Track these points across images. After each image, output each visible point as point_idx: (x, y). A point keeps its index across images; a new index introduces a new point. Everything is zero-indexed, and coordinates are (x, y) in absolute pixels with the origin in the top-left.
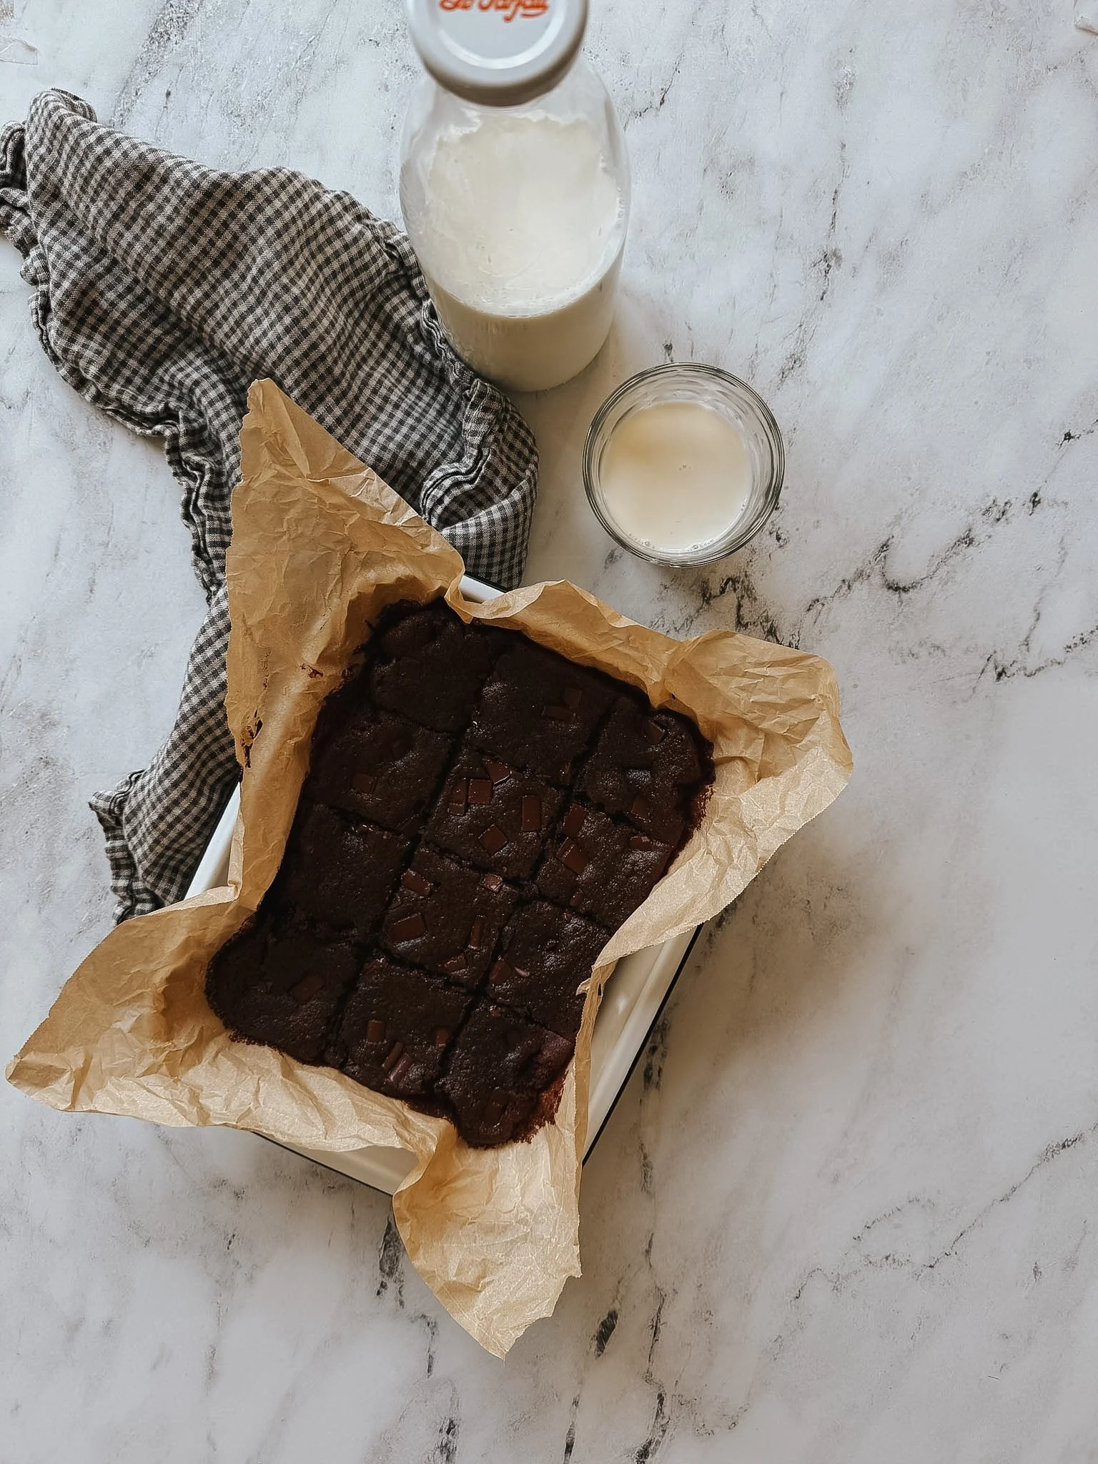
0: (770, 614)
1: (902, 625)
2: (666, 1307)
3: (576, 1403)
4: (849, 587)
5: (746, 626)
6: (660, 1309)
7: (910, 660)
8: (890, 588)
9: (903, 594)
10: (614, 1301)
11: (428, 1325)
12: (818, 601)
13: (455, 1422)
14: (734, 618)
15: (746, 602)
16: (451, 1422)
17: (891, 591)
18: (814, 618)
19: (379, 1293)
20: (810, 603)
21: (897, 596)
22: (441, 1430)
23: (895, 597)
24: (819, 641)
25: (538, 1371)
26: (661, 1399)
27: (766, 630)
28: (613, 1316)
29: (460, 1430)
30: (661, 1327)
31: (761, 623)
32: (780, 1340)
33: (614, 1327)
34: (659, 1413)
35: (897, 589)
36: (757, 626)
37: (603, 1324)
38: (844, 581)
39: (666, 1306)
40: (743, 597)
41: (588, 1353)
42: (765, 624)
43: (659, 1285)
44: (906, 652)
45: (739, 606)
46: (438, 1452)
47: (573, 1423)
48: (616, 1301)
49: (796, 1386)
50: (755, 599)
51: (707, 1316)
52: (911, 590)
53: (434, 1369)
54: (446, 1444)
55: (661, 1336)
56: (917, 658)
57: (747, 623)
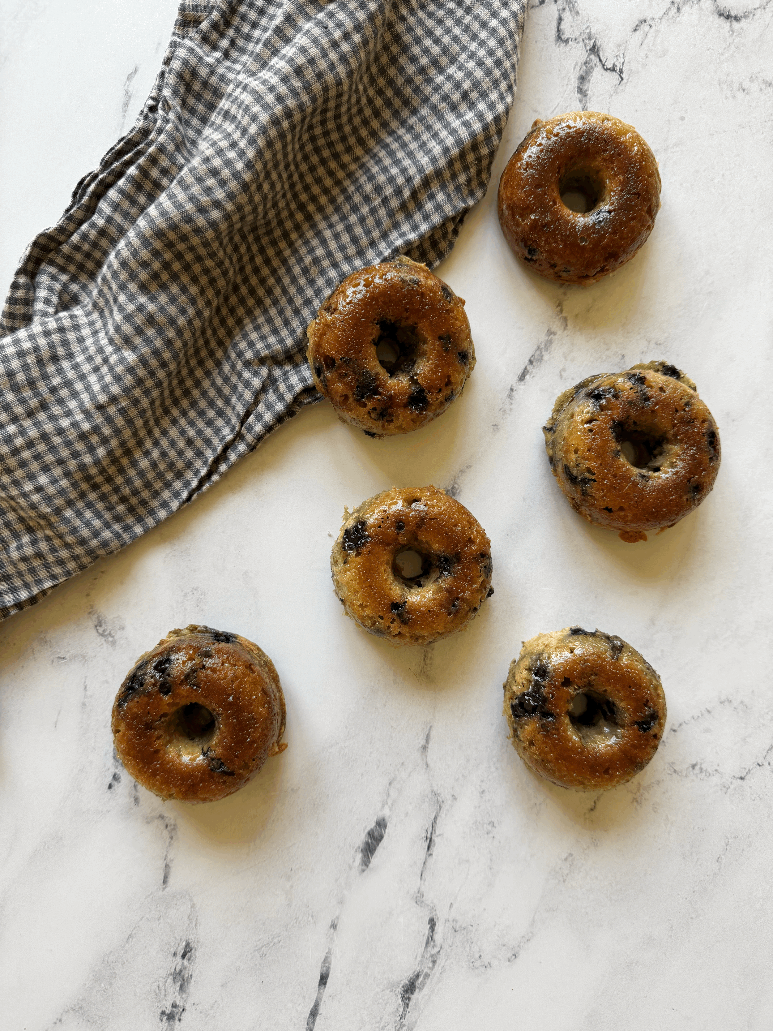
0: (593, 31)
1: (732, 56)
2: (443, 816)
3: (334, 926)
4: (679, 9)
5: (567, 41)
6: (435, 818)
7: (740, 95)
8: (721, 15)
9: (735, 23)
10: (383, 807)
11: (167, 826)
12: (645, 21)
13: (192, 945)
14: (554, 32)
15: (567, 16)
16: (188, 945)
17: (722, 18)
18: (640, 40)
19: (110, 787)
20: (637, 23)
21: (728, 24)
22: (175, 954)
23: (725, 25)
24: (644, 65)
25: (292, 887)
26: (432, 923)
27: (588, 48)
28: (381, 824)
29: (198, 954)
30: (436, 839)
31: (583, 41)
32: (570, 859)
33: (381, 837)
34: (430, 939)
35: (728, 17)
36: (578, 43)
37: (370, 834)
38: (673, 2)
39: (442, 814)
40: (564, 9)
41: (350, 868)
42: (587, 42)
43: (435, 789)
44: (736, 86)
45: (560, 20)
46: (170, 980)
47: (330, 950)
48: (386, 807)
49: (587, 913)
50: (577, 13)
51: (490, 828)
52: (743, 20)
53: (171, 880)
54: (181, 971)
55: (435, 850)
56: (747, 94)
57: (568, 40)
